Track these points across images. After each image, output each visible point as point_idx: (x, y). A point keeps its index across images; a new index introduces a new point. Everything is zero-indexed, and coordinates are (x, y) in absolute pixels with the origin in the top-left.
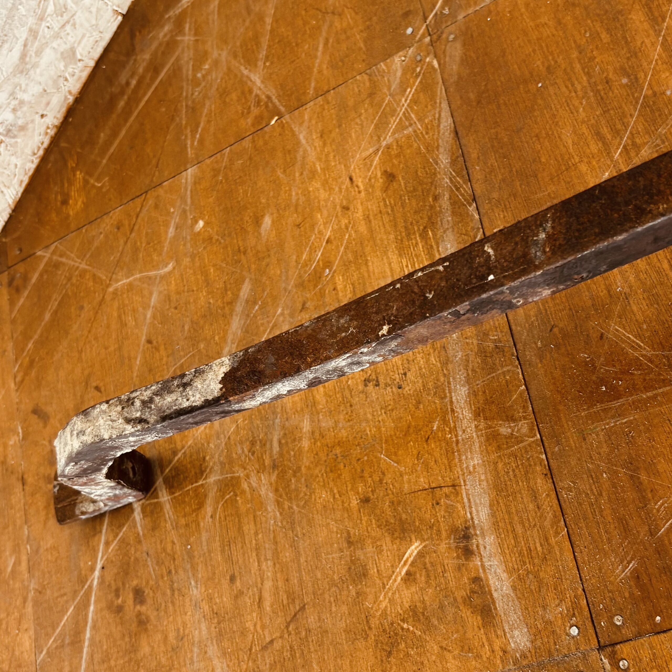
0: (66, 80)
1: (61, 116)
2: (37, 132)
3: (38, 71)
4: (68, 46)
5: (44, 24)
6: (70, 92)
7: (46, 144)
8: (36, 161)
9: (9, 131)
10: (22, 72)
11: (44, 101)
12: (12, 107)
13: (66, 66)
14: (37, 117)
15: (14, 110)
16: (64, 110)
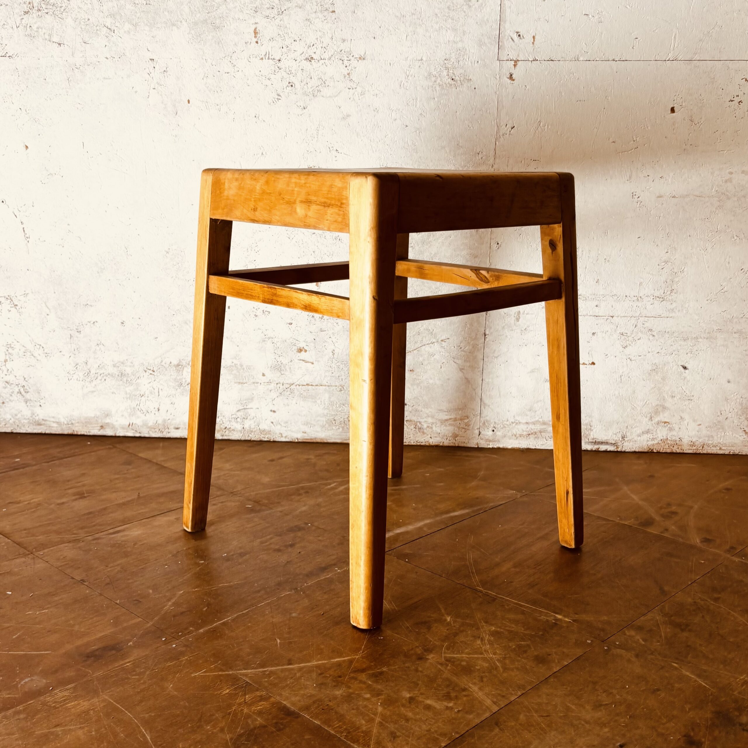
0: (447, 439)
1: (434, 444)
2: (424, 438)
3: (445, 428)
4: (457, 433)
5: (460, 422)
6: (443, 442)
7: (422, 444)
8: (415, 444)
9: (420, 428)
10: (441, 422)
11: (436, 435)
12: (429, 425)
13: (451, 436)
14: (429, 436)
15: (428, 427)
16: (437, 444)
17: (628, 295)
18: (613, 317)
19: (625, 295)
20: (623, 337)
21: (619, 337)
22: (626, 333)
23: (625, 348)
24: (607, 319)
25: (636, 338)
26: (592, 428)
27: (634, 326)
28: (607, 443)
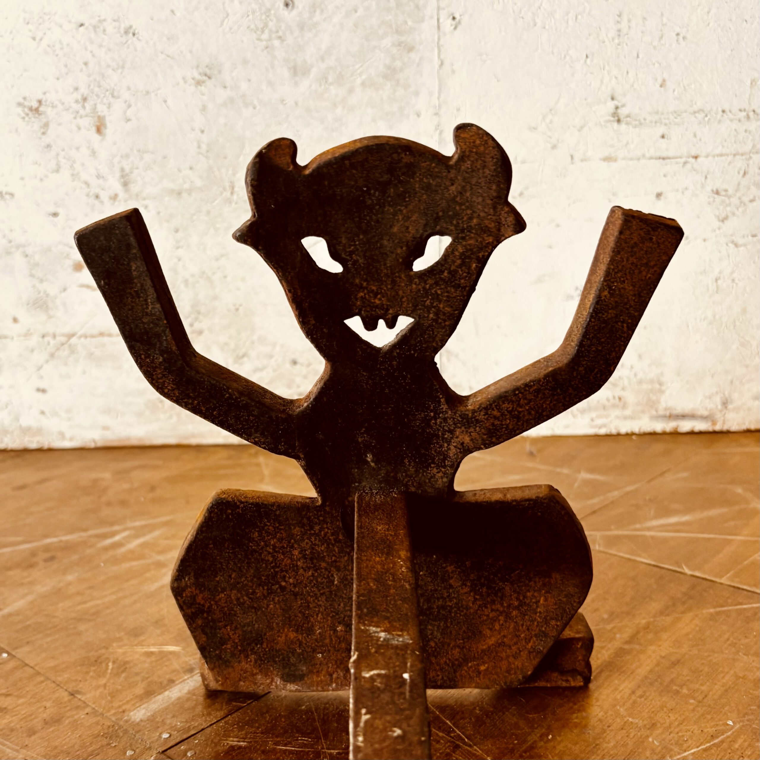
17: (727, 108)
18: (696, 157)
19: (720, 110)
20: (718, 199)
21: (711, 200)
22: (726, 191)
23: (723, 221)
24: (685, 163)
25: (746, 199)
26: (663, 388)
27: (742, 172)
28: (692, 416)
